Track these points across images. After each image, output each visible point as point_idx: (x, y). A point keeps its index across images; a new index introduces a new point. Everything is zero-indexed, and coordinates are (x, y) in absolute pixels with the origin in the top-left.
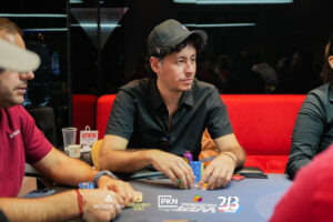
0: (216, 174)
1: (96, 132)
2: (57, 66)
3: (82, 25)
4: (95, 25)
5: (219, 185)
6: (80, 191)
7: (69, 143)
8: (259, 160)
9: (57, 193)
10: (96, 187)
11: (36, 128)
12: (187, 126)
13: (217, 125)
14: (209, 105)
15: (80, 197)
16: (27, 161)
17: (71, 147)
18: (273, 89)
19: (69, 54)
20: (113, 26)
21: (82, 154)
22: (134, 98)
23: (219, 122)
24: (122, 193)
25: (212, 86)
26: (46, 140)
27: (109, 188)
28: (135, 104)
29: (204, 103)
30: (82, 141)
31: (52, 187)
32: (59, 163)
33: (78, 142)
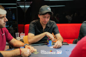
1: (24, 34)
2: (14, 17)
3: (21, 6)
4: (24, 6)
7: (17, 37)
8: (66, 40)
10: (24, 48)
11: (9, 33)
15: (20, 50)
16: (7, 41)
17: (18, 38)
18: (70, 22)
19: (17, 14)
20: (28, 6)
21: (21, 39)
23: (56, 30)
24: (31, 49)
25: (54, 22)
26: (11, 36)
27: (28, 48)
29: (52, 26)
30: (21, 36)
31: (13, 48)
32: (15, 42)
33: (20, 36)
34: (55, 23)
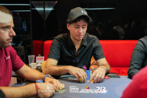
0: (97, 76)
1: (43, 57)
2: (25, 27)
3: (37, 9)
4: (43, 9)
5: (98, 81)
6: (37, 84)
7: (31, 62)
9: (26, 84)
10: (44, 82)
11: (17, 56)
12: (84, 55)
13: (97, 54)
14: (94, 45)
15: (36, 86)
16: (13, 70)
17: (32, 64)
18: (123, 37)
19: (31, 22)
20: (51, 9)
21: (37, 67)
22: (60, 42)
23: (98, 53)
24: (55, 84)
25: (95, 37)
27: (50, 82)
28: (61, 45)
30: (37, 61)
31: (24, 82)
32: (27, 71)
33: (35, 62)
34: (97, 39)
